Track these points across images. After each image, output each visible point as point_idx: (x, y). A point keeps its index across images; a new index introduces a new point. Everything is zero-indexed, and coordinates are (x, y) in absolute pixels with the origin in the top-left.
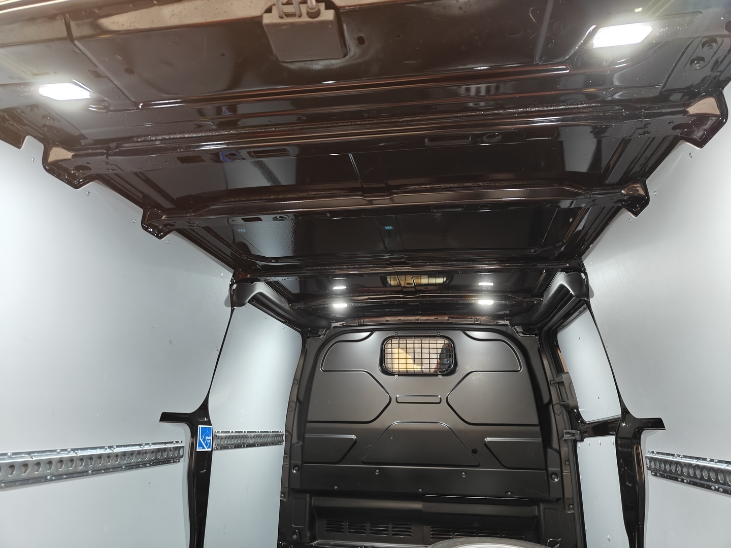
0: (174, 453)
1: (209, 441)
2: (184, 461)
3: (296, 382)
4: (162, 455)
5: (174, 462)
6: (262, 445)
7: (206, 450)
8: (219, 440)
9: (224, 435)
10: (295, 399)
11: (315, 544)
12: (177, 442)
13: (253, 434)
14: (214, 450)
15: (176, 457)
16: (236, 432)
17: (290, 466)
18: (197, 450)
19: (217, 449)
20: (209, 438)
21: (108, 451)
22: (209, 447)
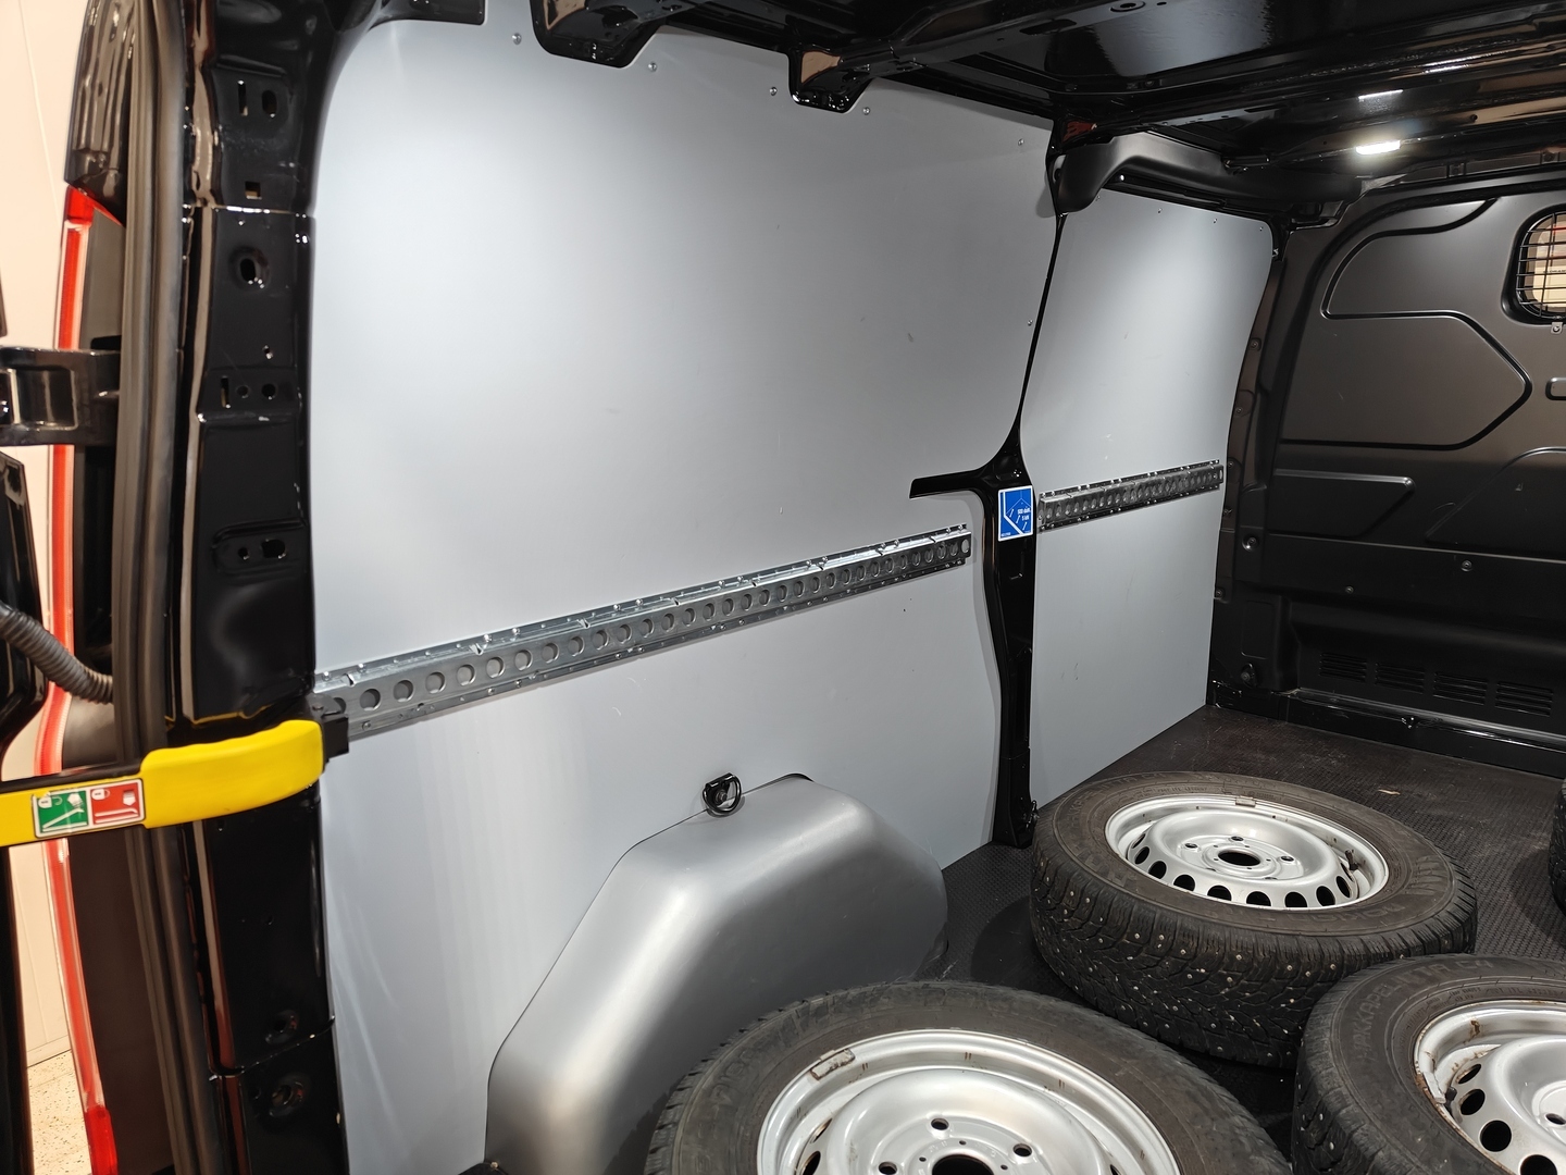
0: (947, 550)
1: (1027, 517)
2: (975, 561)
3: (1256, 344)
4: (923, 560)
5: (952, 566)
6: (1161, 500)
7: (1022, 535)
8: (1050, 511)
9: (1063, 497)
10: (1252, 386)
11: (1292, 695)
12: (954, 529)
13: (1137, 482)
14: (1041, 531)
15: (955, 558)
16: (1092, 486)
17: (1236, 535)
18: (1000, 540)
19: (1047, 528)
20: (1027, 511)
21: (815, 569)
22: (1028, 529)
